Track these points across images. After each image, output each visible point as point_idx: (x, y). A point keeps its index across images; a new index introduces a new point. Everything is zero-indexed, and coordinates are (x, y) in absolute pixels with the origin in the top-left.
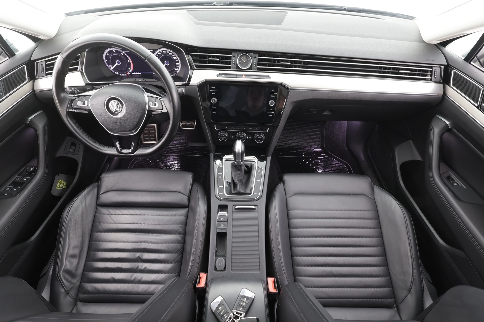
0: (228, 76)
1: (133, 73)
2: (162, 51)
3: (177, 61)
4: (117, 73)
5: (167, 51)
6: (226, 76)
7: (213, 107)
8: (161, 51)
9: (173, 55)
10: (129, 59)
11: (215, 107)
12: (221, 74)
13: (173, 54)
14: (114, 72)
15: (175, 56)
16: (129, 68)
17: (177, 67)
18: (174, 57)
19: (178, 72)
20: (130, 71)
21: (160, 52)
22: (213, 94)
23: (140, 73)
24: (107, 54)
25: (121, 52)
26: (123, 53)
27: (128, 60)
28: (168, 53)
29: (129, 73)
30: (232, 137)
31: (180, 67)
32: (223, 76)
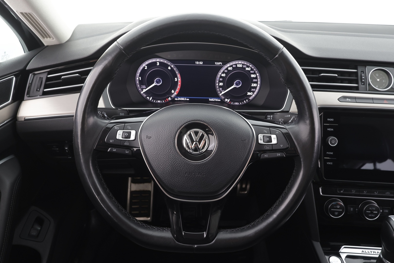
0: (357, 101)
1: (175, 99)
2: (236, 65)
3: (256, 80)
4: (150, 98)
5: (243, 65)
6: (354, 100)
7: (327, 153)
8: (234, 65)
9: (251, 72)
10: (179, 76)
11: (332, 153)
12: (345, 97)
13: (252, 70)
14: (146, 97)
15: (254, 73)
16: (173, 91)
17: (252, 90)
18: (252, 74)
19: (251, 98)
20: (173, 96)
21: (232, 66)
22: (329, 129)
23: (188, 99)
24: (145, 67)
25: (168, 66)
26: (172, 66)
27: (176, 79)
28: (245, 68)
29: (170, 99)
30: (352, 209)
31: (257, 91)
32: (350, 100)
